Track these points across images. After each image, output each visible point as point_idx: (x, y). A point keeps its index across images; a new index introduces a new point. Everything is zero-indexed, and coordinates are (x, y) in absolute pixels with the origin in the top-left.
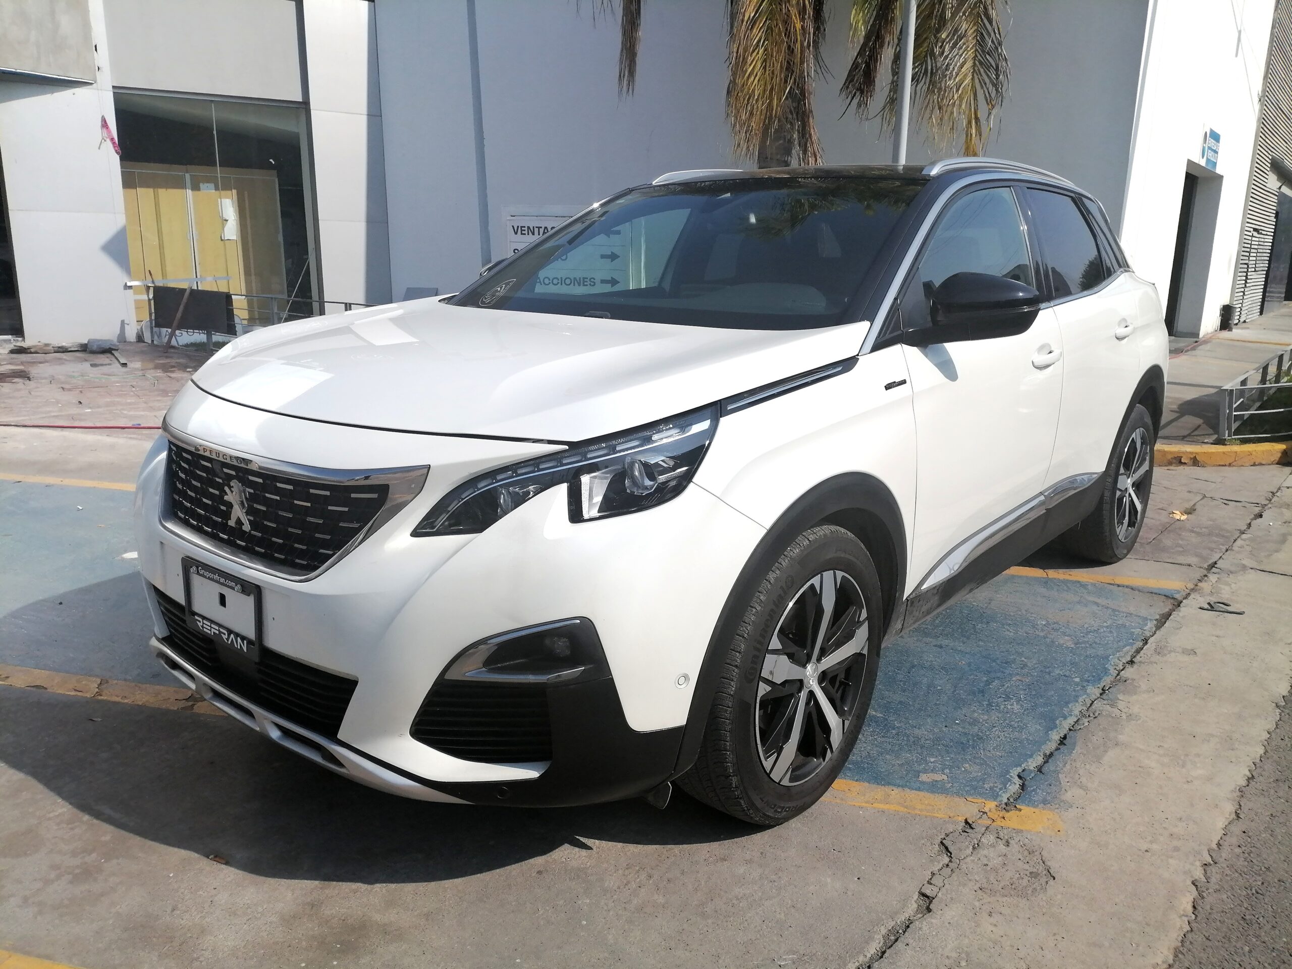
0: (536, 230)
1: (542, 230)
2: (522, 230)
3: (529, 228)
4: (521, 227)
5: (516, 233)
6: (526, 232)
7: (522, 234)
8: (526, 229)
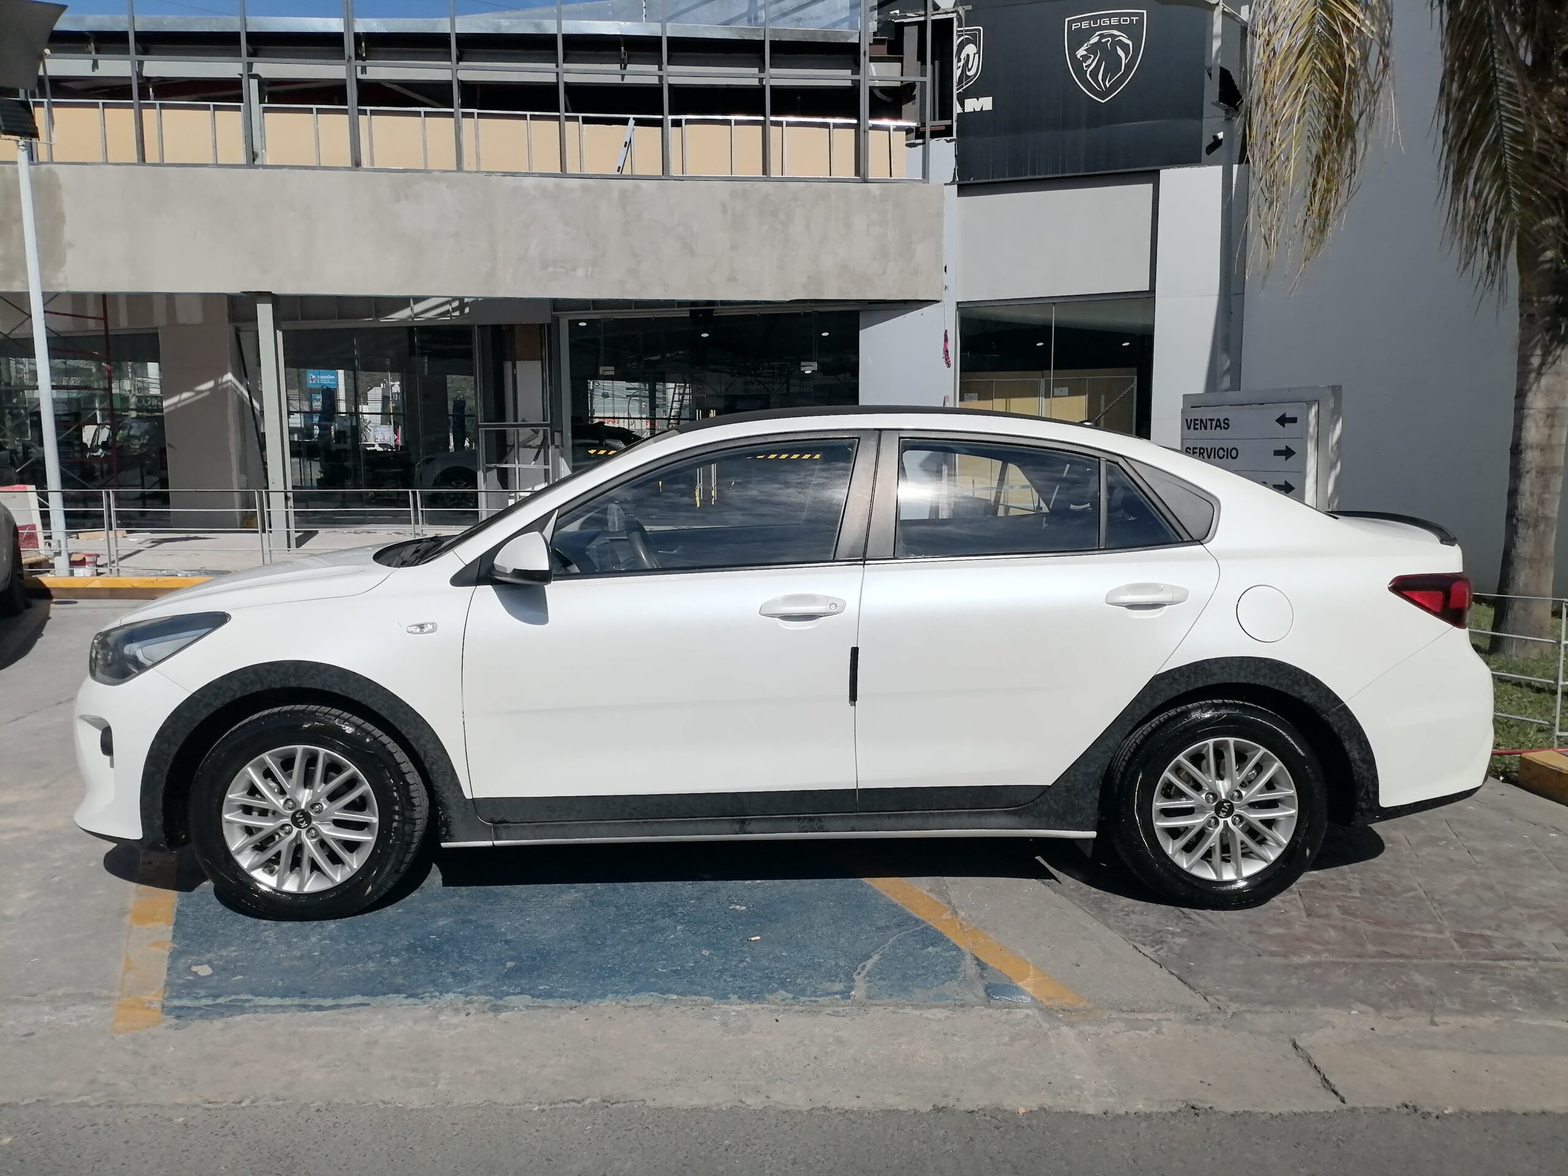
0: (1209, 423)
1: (1214, 423)
2: (1195, 424)
3: (1201, 420)
4: (1195, 420)
5: (1189, 428)
6: (1198, 427)
7: (1195, 429)
8: (1199, 422)
